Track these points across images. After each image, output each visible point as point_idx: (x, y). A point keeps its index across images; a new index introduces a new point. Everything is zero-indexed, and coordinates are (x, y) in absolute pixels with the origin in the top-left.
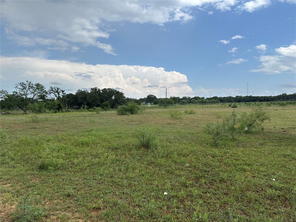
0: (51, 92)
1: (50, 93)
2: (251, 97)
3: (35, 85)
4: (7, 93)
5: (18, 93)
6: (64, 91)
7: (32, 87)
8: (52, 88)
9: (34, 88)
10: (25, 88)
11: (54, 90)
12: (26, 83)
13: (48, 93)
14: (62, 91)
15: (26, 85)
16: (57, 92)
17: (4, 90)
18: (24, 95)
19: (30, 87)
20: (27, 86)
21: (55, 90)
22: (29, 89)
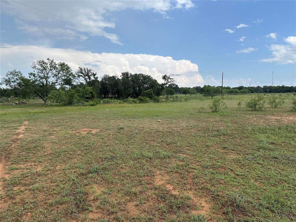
0: (80, 74)
1: (79, 76)
2: (283, 87)
3: (59, 65)
4: (21, 75)
5: (36, 75)
6: (95, 74)
7: (55, 68)
8: (81, 69)
9: (57, 68)
10: (45, 69)
11: (83, 72)
12: (46, 61)
13: (77, 76)
14: (94, 74)
15: (47, 64)
16: (88, 75)
17: (17, 71)
18: (44, 78)
19: (53, 67)
20: (49, 66)
21: (85, 72)
22: (51, 70)
